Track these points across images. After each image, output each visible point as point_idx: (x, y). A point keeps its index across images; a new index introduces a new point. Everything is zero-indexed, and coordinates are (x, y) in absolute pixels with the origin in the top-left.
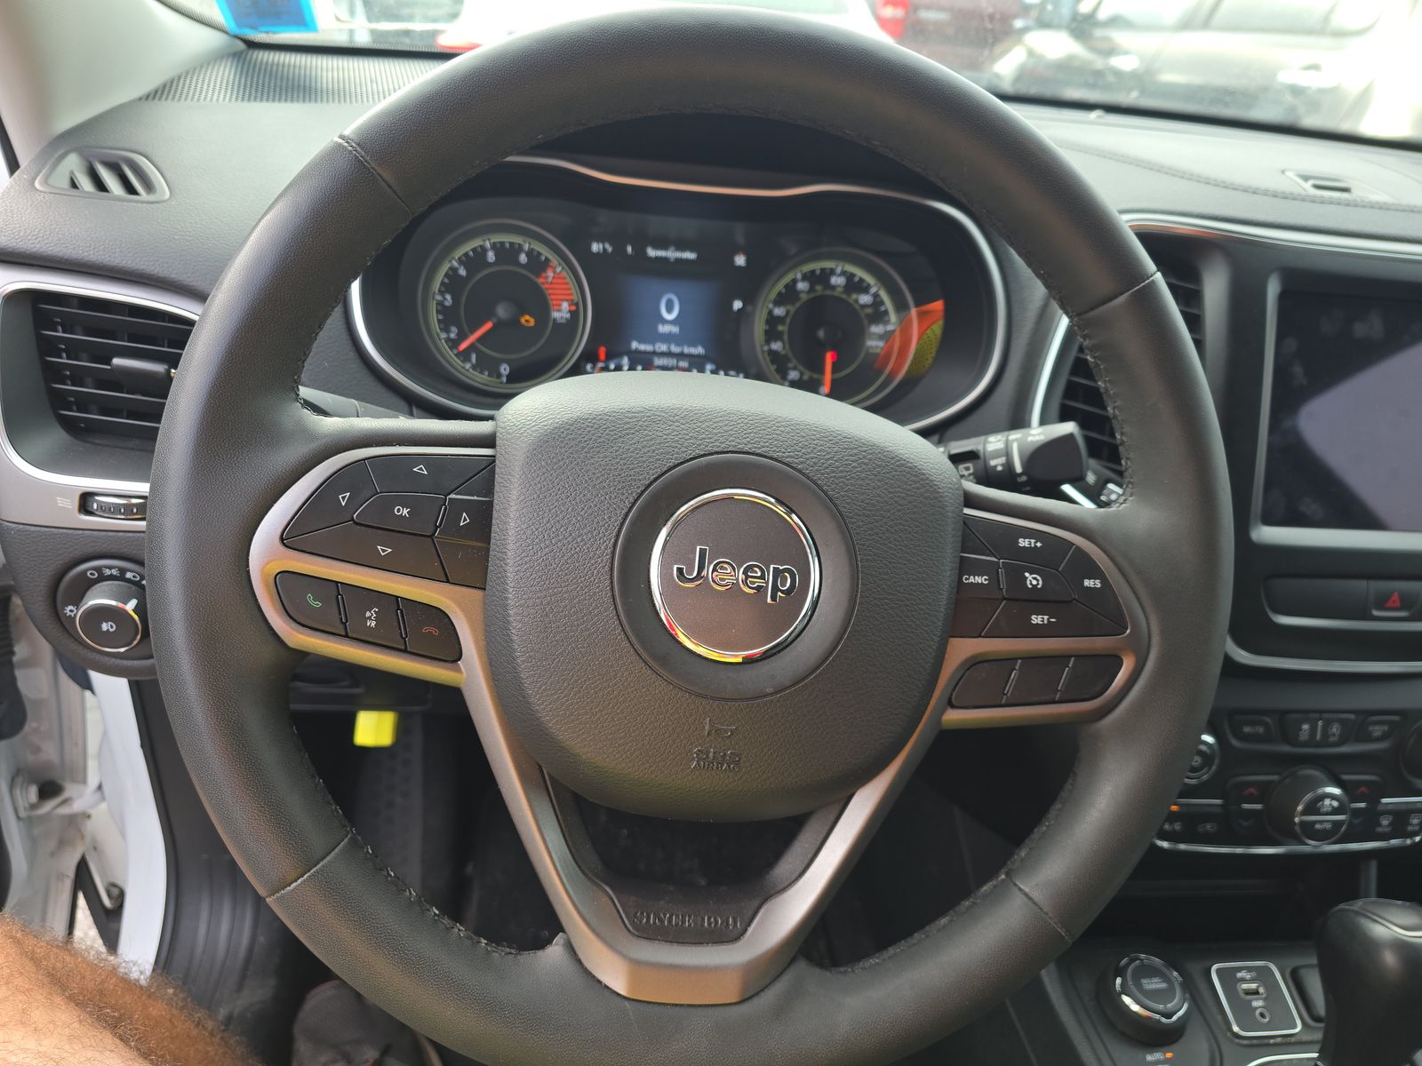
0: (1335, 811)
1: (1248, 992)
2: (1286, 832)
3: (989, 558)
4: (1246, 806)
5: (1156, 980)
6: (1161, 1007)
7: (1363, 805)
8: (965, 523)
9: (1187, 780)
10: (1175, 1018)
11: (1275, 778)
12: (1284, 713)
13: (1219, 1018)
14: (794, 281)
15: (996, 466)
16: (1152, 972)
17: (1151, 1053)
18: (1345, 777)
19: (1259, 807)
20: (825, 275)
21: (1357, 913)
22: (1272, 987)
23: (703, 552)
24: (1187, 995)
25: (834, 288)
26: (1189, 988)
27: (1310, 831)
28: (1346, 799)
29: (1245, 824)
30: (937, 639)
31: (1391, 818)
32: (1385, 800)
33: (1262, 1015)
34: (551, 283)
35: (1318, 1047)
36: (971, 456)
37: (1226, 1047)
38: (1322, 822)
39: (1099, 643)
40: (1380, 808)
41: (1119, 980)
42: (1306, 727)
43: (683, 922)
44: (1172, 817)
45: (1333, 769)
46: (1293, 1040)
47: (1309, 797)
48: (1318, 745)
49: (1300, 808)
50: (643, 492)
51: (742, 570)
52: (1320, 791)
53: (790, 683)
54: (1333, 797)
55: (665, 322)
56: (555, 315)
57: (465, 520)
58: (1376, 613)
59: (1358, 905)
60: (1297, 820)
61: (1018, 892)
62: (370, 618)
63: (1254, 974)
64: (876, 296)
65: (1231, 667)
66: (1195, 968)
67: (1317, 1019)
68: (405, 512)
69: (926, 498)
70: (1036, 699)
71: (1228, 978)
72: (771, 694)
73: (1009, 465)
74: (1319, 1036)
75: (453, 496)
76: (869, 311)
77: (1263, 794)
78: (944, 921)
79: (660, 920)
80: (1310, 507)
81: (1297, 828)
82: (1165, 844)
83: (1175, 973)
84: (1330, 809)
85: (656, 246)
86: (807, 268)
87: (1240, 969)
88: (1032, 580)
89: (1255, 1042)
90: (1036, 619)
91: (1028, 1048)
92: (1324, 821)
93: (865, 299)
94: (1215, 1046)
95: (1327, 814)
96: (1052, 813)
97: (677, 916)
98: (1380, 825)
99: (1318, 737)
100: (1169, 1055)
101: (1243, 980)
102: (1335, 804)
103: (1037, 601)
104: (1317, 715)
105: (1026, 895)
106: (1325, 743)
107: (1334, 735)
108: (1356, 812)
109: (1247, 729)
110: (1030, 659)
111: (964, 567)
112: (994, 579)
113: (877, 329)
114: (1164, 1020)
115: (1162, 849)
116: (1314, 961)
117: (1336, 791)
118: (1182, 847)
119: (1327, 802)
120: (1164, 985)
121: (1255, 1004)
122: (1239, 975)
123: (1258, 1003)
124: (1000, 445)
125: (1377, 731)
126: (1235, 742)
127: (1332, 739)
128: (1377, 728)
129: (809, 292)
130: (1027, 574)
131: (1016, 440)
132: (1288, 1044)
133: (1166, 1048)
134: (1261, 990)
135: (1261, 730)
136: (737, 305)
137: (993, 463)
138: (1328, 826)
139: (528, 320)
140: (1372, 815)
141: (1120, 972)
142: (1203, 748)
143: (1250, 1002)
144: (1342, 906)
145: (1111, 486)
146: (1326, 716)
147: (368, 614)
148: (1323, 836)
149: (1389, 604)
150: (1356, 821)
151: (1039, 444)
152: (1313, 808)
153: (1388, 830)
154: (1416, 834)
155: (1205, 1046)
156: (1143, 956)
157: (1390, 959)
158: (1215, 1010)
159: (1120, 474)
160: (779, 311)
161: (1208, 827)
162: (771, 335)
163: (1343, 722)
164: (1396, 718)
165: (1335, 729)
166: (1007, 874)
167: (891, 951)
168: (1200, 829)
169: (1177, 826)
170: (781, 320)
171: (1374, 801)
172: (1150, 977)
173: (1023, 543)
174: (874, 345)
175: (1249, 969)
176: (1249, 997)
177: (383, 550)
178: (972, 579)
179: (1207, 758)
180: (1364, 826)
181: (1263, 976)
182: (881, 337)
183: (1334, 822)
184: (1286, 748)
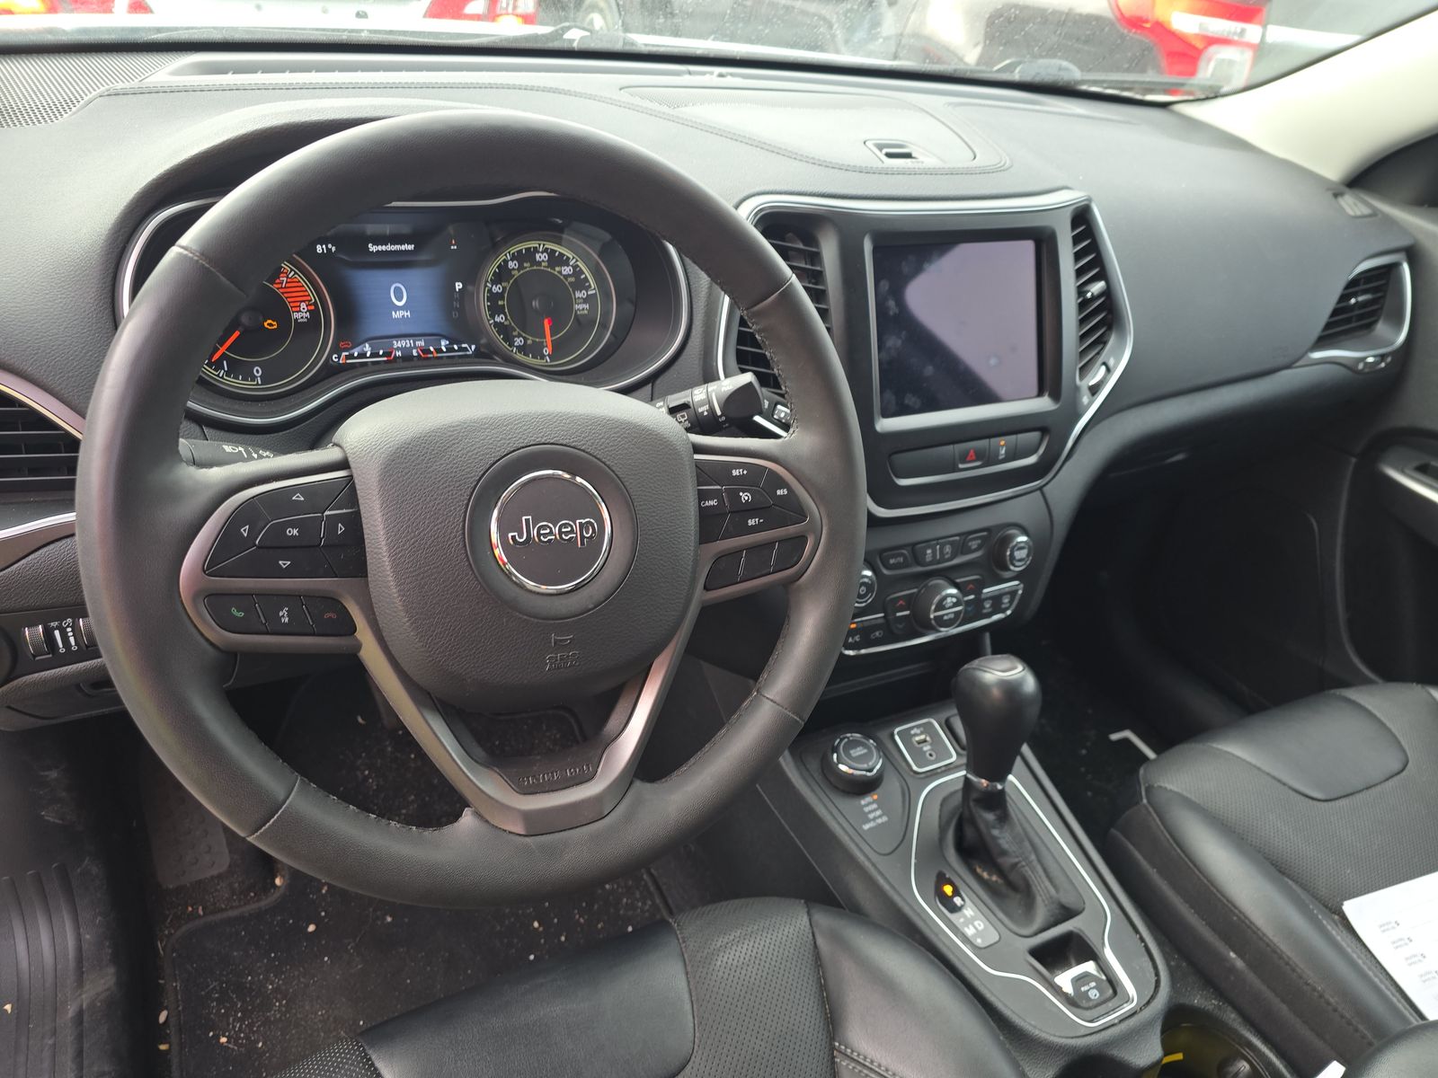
0: (955, 605)
1: (919, 743)
2: (928, 627)
3: (715, 487)
4: (899, 614)
5: (858, 749)
6: (865, 766)
7: (972, 597)
8: (696, 466)
9: (856, 605)
10: (875, 771)
11: (915, 590)
12: (914, 545)
13: (904, 764)
14: (506, 262)
15: (703, 412)
16: (855, 744)
17: (863, 798)
18: (958, 581)
19: (907, 613)
20: (531, 254)
21: (974, 669)
22: (934, 735)
23: (527, 521)
24: (881, 754)
25: (539, 263)
26: (881, 747)
27: (941, 622)
28: (960, 596)
29: (900, 626)
30: (692, 549)
31: (991, 602)
32: (985, 591)
33: (931, 755)
34: (285, 287)
35: (964, 767)
36: (684, 407)
37: (910, 781)
38: (947, 614)
39: (792, 530)
40: (983, 596)
41: (835, 756)
42: (929, 551)
43: (553, 777)
44: (851, 633)
45: (949, 575)
46: (952, 766)
47: (937, 599)
48: (939, 562)
49: (933, 607)
50: (476, 486)
51: (557, 528)
52: (944, 593)
53: (603, 599)
54: (952, 596)
55: (398, 308)
56: (296, 315)
57: (341, 528)
58: (961, 466)
59: (976, 663)
60: (932, 616)
61: (767, 701)
62: (283, 616)
63: (922, 729)
64: (575, 267)
65: (873, 521)
66: (883, 735)
67: (963, 748)
68: (295, 532)
69: (670, 455)
70: (759, 574)
71: (906, 735)
72: (593, 609)
73: (712, 410)
74: (964, 760)
75: (327, 513)
76: (572, 279)
77: (910, 602)
78: (723, 731)
79: (537, 779)
80: (910, 400)
81: (933, 622)
82: (851, 653)
83: (871, 741)
84: (951, 604)
85: (376, 243)
86: (514, 249)
87: (912, 728)
88: (745, 497)
89: (929, 774)
90: (751, 522)
91: (783, 822)
92: (948, 613)
93: (567, 270)
94: (904, 783)
95: (950, 608)
96: (779, 646)
97: (548, 774)
98: (984, 608)
99: (938, 557)
100: (875, 797)
101: (916, 735)
102: (954, 600)
103: (750, 510)
104: (935, 542)
105: (772, 701)
106: (942, 560)
107: (947, 553)
108: (968, 603)
109: (892, 561)
110: (751, 549)
111: (702, 496)
112: (721, 501)
113: (580, 294)
114: (869, 774)
115: (849, 656)
116: (955, 711)
117: (954, 591)
118: (863, 651)
119: (949, 600)
120: (865, 751)
121: (925, 749)
122: (913, 732)
123: (926, 748)
124: (703, 396)
125: (974, 544)
126: (885, 572)
127: (947, 557)
128: (974, 542)
129: (519, 270)
130: (741, 494)
131: (713, 390)
132: (949, 769)
133: (872, 793)
134: (928, 739)
135: (901, 559)
136: (459, 286)
137: (700, 410)
138: (952, 616)
139: (271, 324)
140: (978, 602)
141: (835, 750)
142: (866, 580)
143: (922, 748)
144: (966, 666)
145: (779, 407)
146: (940, 541)
147: (281, 614)
148: (949, 624)
149: (969, 459)
150: (969, 609)
151: (730, 393)
152: (940, 606)
153: (990, 610)
154: (1007, 609)
155: (897, 784)
156: (849, 735)
157: (996, 692)
158: (900, 759)
159: (782, 396)
160: (496, 289)
161: (877, 633)
162: (495, 310)
163: (952, 543)
164: (985, 533)
165: (948, 549)
166: (758, 691)
167: (692, 760)
168: (872, 637)
169: (857, 638)
170: (501, 296)
171: (978, 592)
172: (855, 747)
173: (735, 473)
174: (581, 308)
175: (918, 727)
176: (921, 745)
177: (284, 564)
178: (707, 504)
179: (869, 587)
180: (975, 611)
181: (928, 729)
182: (585, 301)
183: (955, 613)
184: (920, 569)
